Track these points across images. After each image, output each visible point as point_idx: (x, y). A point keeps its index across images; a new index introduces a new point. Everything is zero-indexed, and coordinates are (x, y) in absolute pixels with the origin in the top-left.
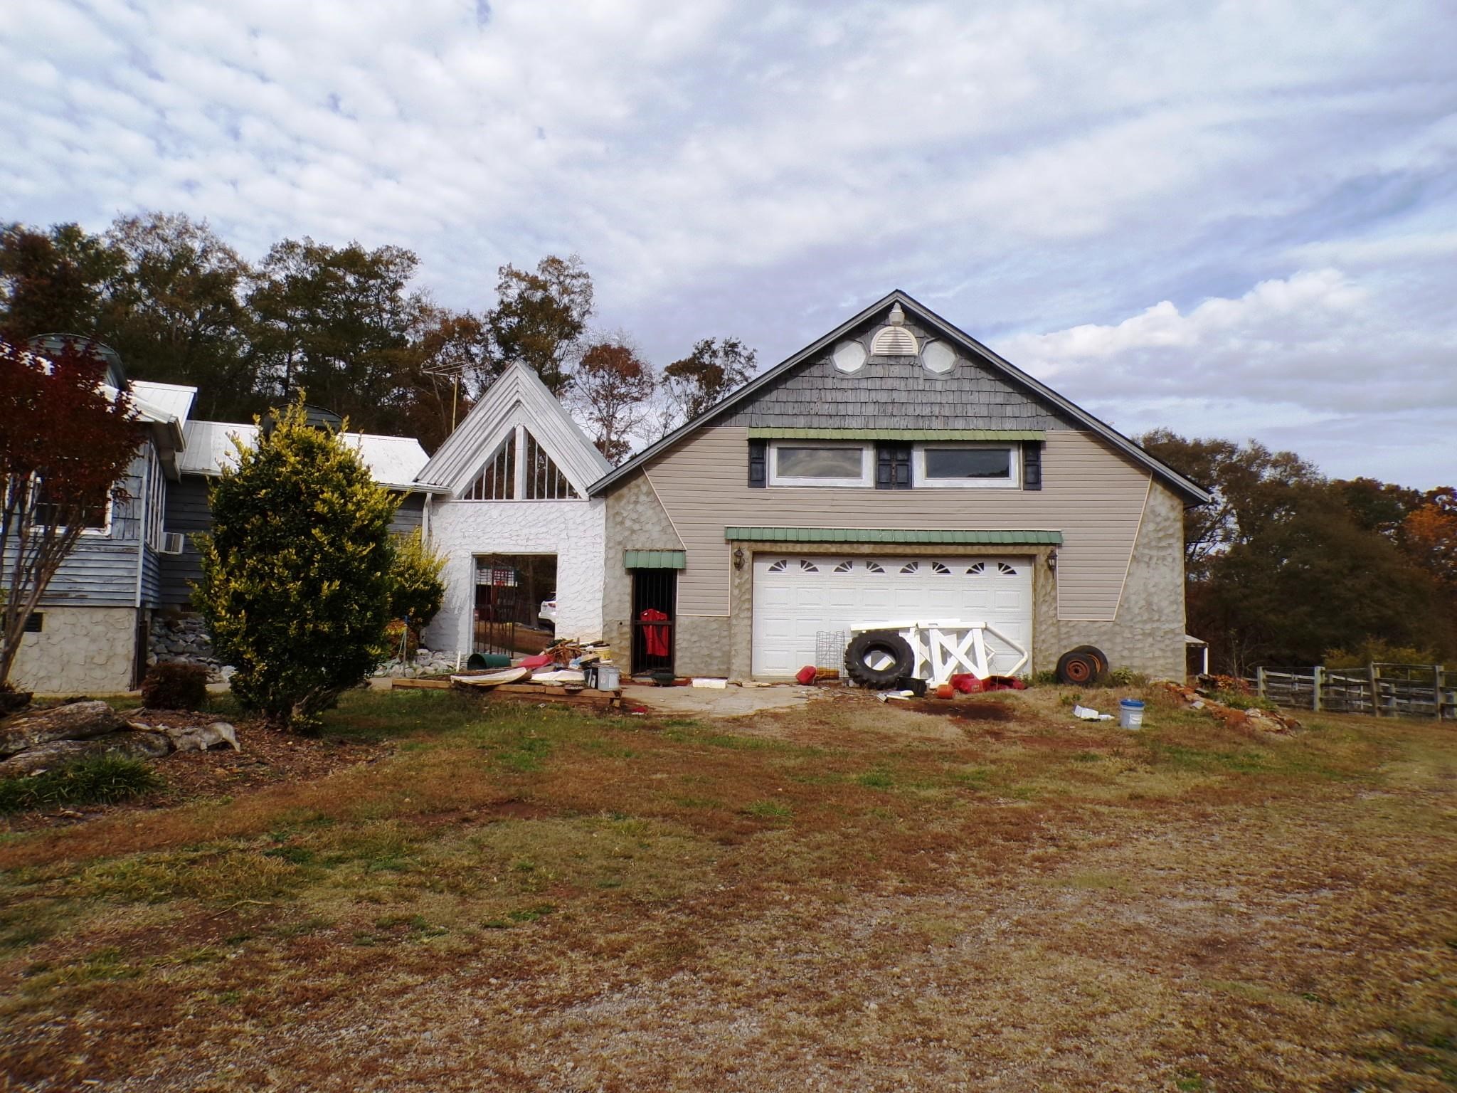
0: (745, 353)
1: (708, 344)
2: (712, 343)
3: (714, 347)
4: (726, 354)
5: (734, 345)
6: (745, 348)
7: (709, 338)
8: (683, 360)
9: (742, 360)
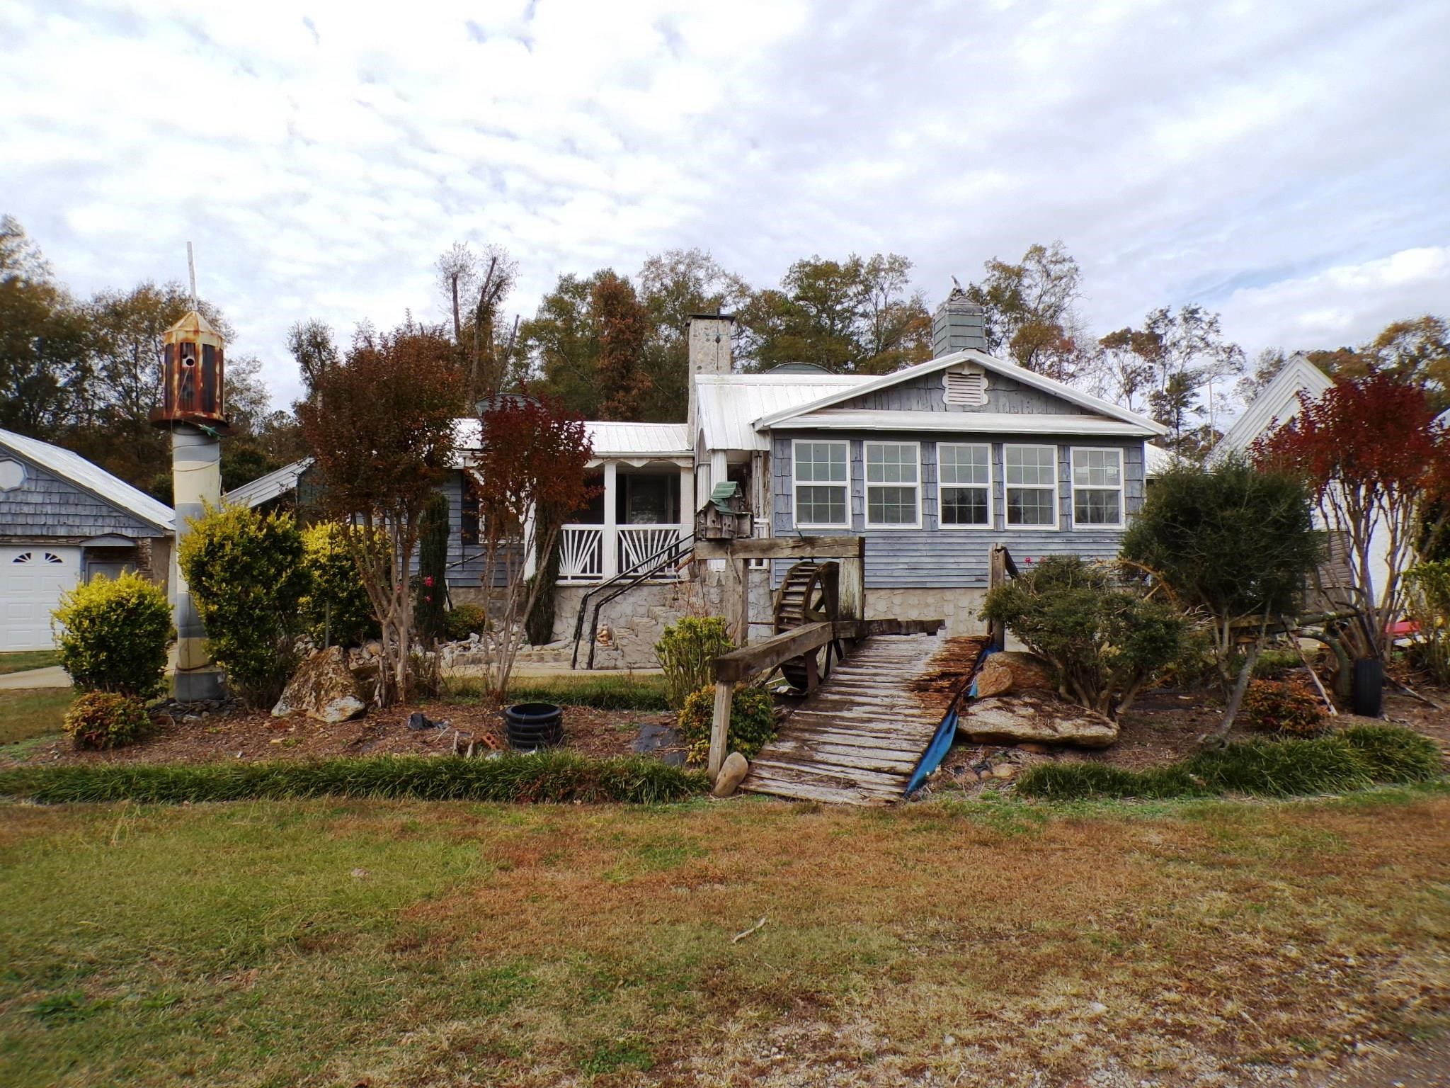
0: (1206, 319)
1: (1164, 314)
2: (1168, 311)
3: (1170, 315)
4: (1186, 320)
5: (1195, 311)
6: (1206, 313)
7: (1164, 307)
8: (1117, 331)
9: (1203, 325)
